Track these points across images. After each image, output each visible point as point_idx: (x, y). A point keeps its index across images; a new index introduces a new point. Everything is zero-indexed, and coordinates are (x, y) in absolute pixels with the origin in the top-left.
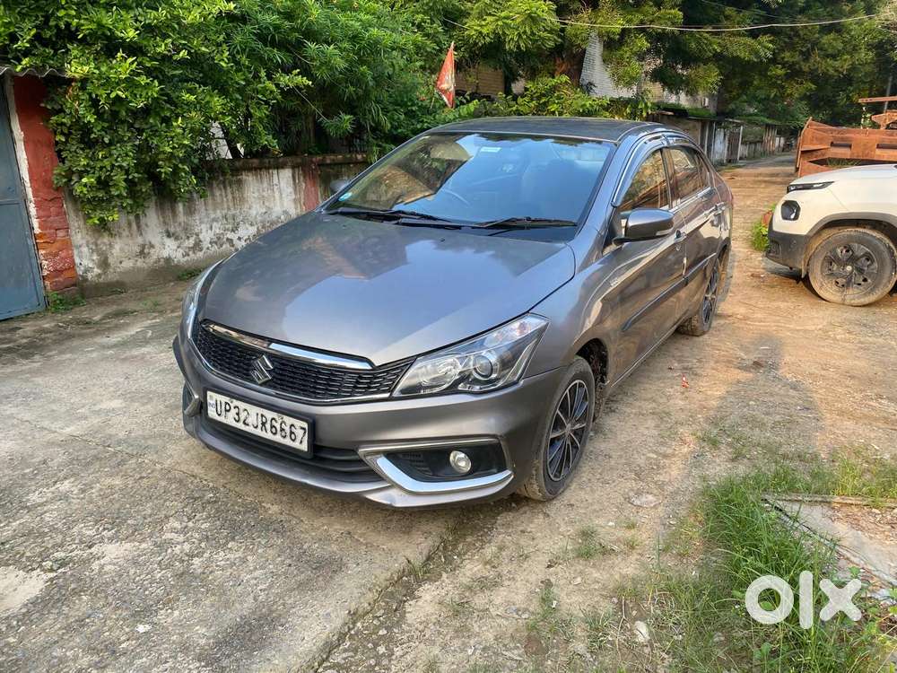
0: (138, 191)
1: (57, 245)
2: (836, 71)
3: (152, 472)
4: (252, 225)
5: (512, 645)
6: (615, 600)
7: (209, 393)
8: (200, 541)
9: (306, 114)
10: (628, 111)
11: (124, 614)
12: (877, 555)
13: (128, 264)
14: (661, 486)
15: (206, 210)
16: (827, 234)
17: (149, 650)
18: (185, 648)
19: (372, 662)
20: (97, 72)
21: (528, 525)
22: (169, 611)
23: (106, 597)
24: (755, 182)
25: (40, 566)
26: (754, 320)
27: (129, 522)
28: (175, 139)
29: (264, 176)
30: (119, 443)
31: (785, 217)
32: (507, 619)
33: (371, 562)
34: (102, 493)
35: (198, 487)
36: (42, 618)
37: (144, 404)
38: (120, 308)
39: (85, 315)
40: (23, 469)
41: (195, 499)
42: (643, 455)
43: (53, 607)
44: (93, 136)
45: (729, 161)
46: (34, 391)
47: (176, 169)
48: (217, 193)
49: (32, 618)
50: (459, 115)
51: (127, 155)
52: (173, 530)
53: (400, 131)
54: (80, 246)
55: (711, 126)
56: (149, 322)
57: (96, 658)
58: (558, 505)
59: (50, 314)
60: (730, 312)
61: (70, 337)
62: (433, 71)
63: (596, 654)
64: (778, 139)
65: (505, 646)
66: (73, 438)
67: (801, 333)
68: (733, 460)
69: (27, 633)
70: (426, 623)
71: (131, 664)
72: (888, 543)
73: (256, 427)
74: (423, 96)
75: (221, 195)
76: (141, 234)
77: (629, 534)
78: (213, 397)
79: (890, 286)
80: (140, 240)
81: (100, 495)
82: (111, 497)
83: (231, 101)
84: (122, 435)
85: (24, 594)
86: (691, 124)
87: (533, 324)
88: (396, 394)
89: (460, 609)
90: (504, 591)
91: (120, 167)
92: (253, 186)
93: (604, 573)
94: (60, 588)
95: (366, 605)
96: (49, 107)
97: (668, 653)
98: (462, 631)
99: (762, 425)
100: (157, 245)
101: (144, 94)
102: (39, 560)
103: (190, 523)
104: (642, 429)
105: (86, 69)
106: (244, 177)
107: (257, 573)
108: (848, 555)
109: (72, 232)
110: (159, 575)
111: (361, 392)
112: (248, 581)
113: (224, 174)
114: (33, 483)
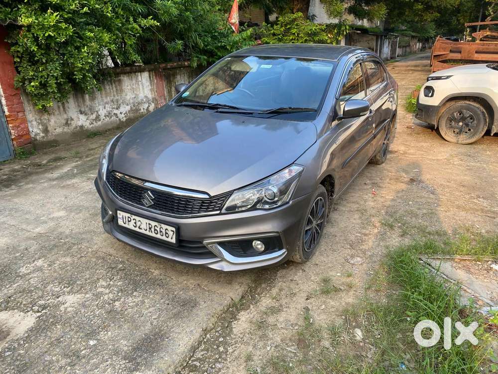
0: (63, 89)
1: (19, 121)
2: (452, 6)
3: (87, 253)
4: (127, 105)
5: (290, 344)
6: (344, 317)
7: (118, 212)
8: (118, 292)
9: (155, 40)
10: (336, 31)
11: (81, 335)
12: (480, 287)
13: (59, 130)
14: (364, 253)
15: (101, 97)
16: (448, 105)
17: (97, 355)
18: (116, 353)
19: (217, 356)
20: (37, 21)
21: (294, 277)
22: (106, 332)
23: (70, 326)
24: (406, 70)
25: (32, 309)
26: (410, 154)
27: (78, 282)
28: (83, 59)
29: (133, 77)
30: (67, 237)
31: (426, 95)
32: (287, 330)
33: (212, 301)
34: (61, 266)
35: (113, 261)
36: (36, 339)
37: (77, 214)
38: (56, 156)
39: (37, 161)
40: (14, 254)
41: (113, 268)
42: (354, 234)
43: (42, 332)
44: (36, 58)
45: (392, 58)
46: (14, 207)
47: (84, 76)
48: (107, 87)
49: (31, 339)
50: (242, 37)
51: (56, 69)
52: (102, 286)
53: (208, 47)
54: (32, 121)
55: (381, 39)
56: (74, 164)
57: (69, 360)
58: (309, 265)
59: (17, 160)
60: (396, 149)
61: (30, 174)
62: (226, 11)
63: (335, 347)
64: (418, 44)
65: (287, 344)
66: (40, 235)
67: (435, 161)
68: (402, 236)
69: (30, 347)
70: (244, 334)
71: (88, 363)
72: (485, 280)
73: (146, 230)
74: (221, 27)
75: (110, 88)
76: (66, 113)
77: (348, 280)
78: (120, 214)
79: (483, 133)
80: (65, 116)
81: (60, 268)
82: (66, 269)
83: (114, 35)
84: (67, 232)
85: (25, 325)
86: (370, 37)
87: (296, 169)
88: (223, 211)
89: (261, 325)
90: (284, 314)
91: (53, 76)
92: (127, 83)
93: (336, 302)
94: (44, 321)
95: (211, 325)
96: (9, 42)
97: (373, 345)
98: (264, 337)
99: (416, 216)
100: (75, 119)
101: (64, 33)
102: (31, 306)
103: (111, 282)
104: (352, 220)
105: (30, 20)
106: (122, 78)
107: (150, 310)
108: (465, 288)
109: (27, 113)
110: (98, 312)
111: (204, 211)
112: (146, 314)
113: (111, 77)
114: (22, 262)
